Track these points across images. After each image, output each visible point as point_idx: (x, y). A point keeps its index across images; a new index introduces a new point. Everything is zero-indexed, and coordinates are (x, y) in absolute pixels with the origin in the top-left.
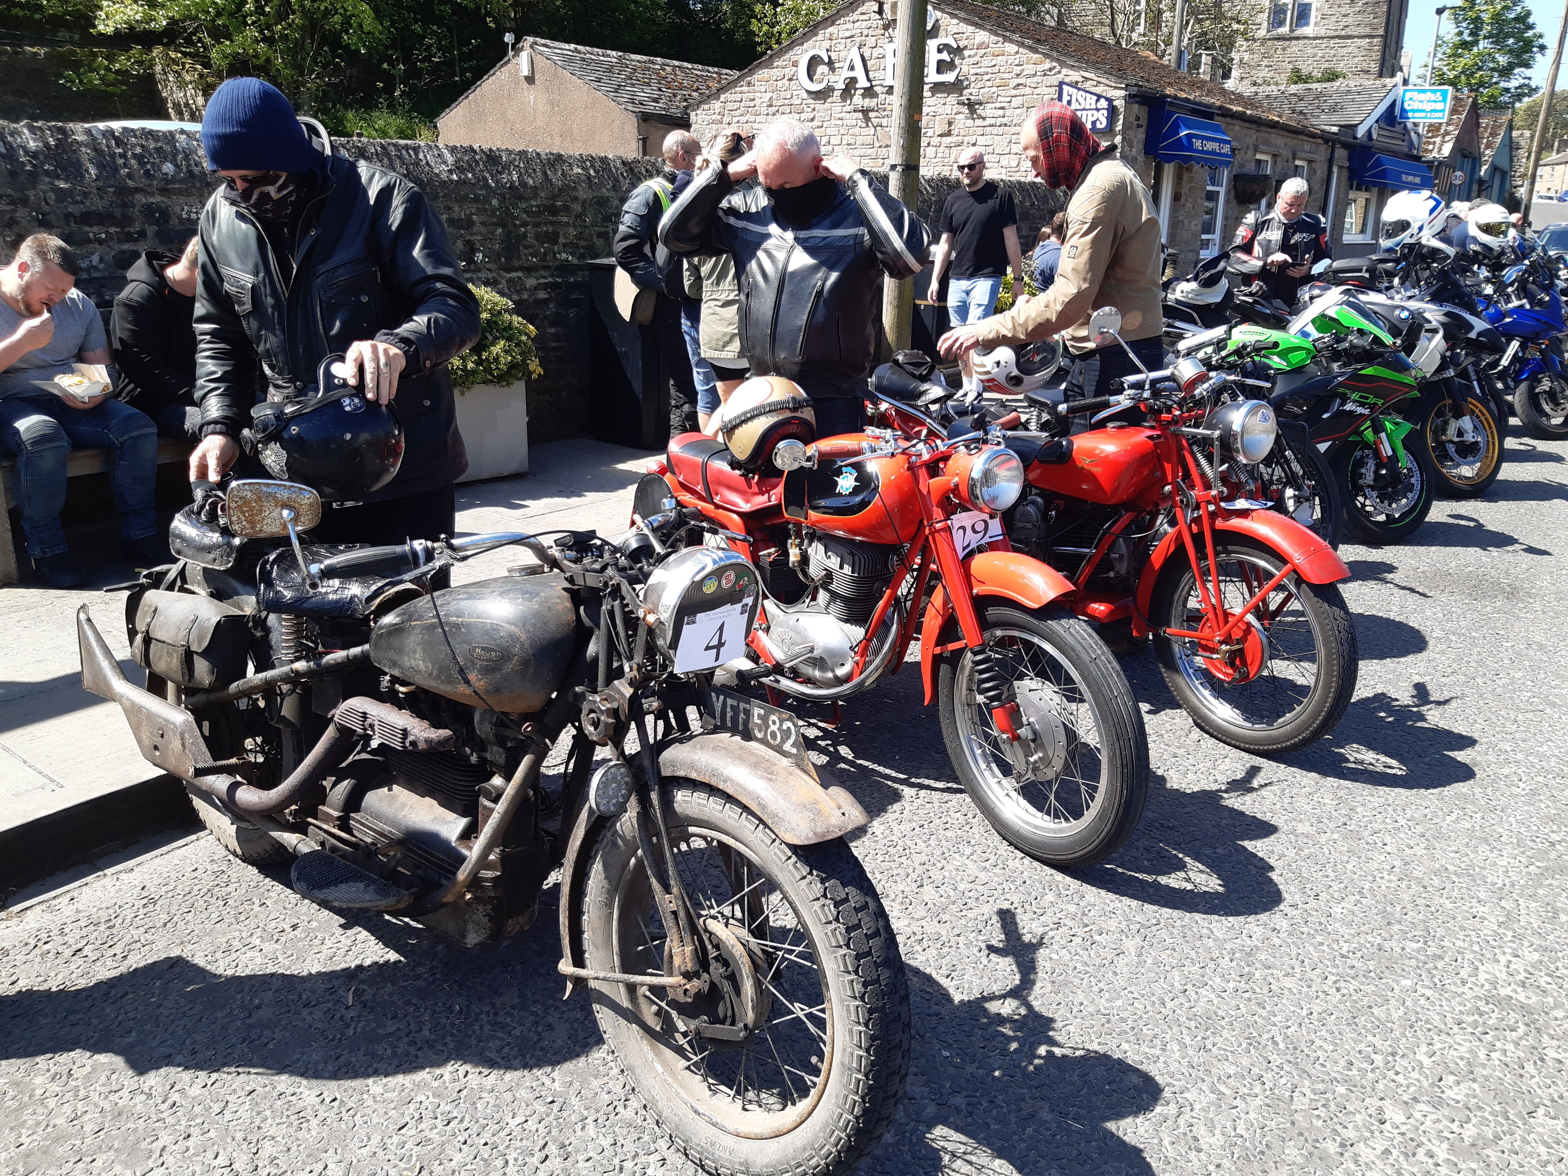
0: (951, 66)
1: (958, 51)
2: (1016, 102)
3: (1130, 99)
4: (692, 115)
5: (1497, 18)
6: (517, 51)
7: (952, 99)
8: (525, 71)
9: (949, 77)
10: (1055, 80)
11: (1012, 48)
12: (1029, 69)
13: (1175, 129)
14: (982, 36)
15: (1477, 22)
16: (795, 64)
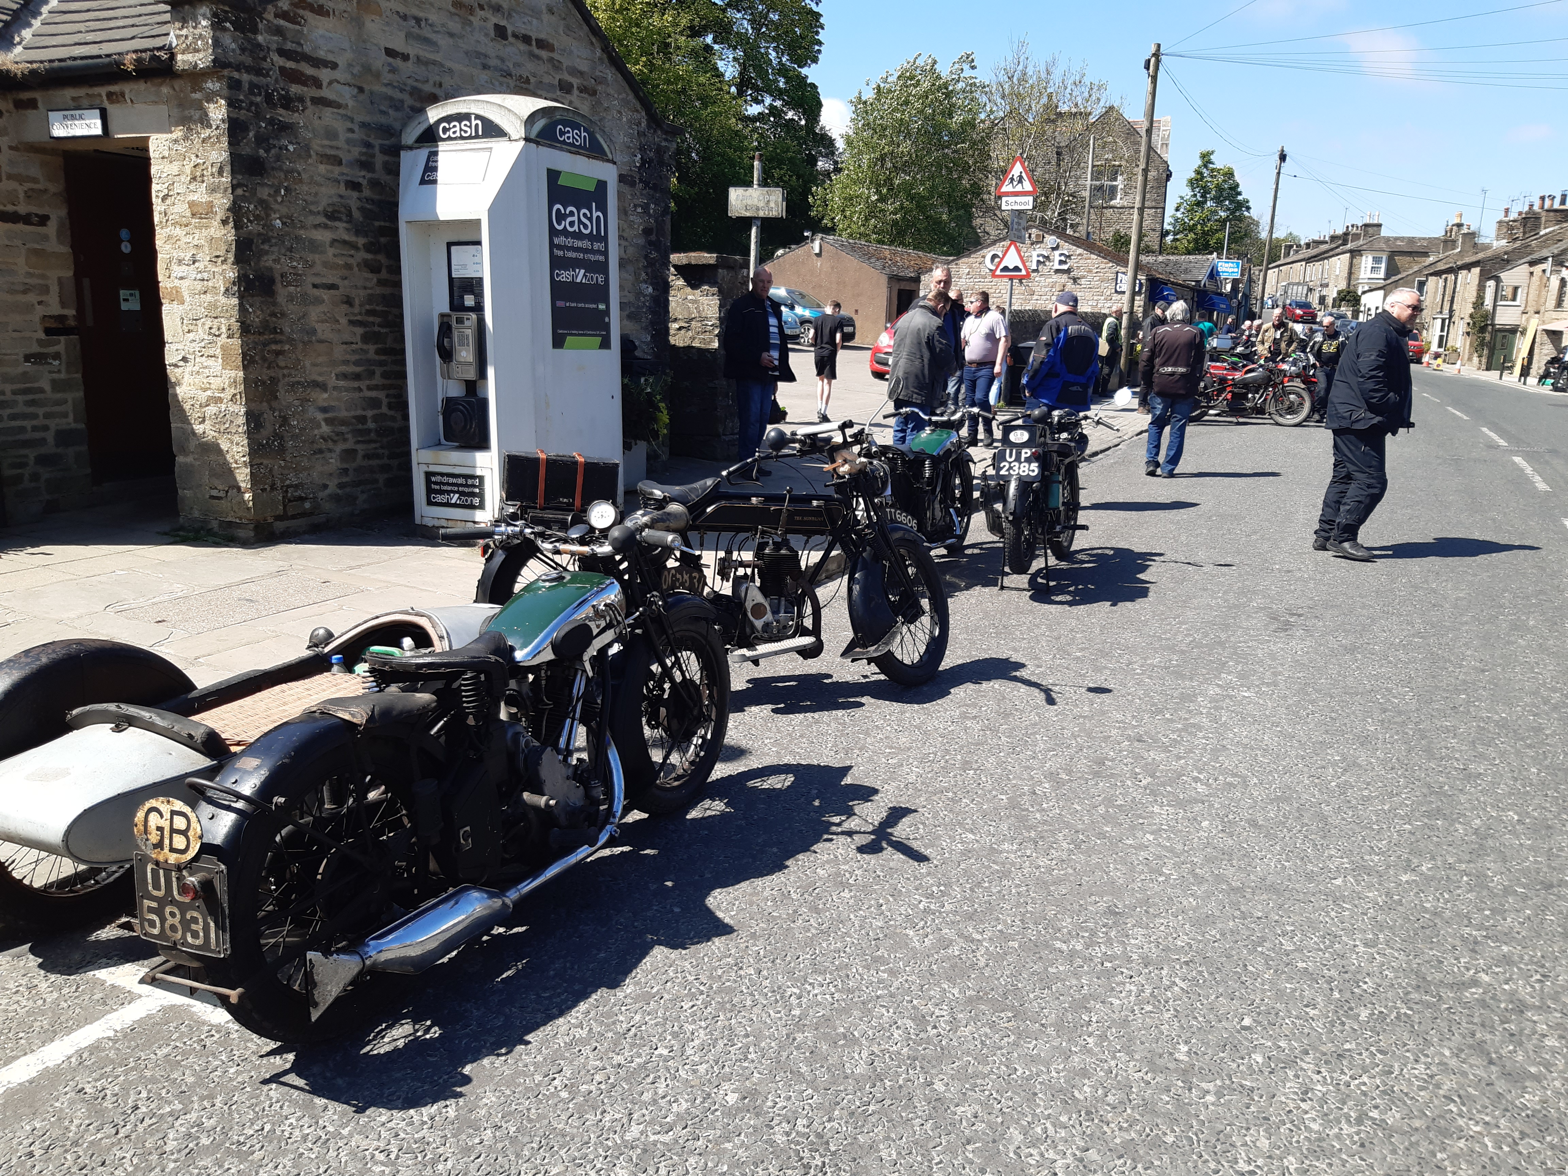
0: (1065, 262)
1: (1069, 257)
2: (1096, 279)
3: (1147, 280)
4: (922, 278)
5: (1219, 188)
6: (812, 241)
7: (1065, 276)
8: (817, 250)
9: (1065, 267)
10: (1114, 270)
11: (1093, 256)
12: (1103, 266)
13: (1162, 291)
14: (1080, 251)
15: (1205, 191)
16: (984, 257)
